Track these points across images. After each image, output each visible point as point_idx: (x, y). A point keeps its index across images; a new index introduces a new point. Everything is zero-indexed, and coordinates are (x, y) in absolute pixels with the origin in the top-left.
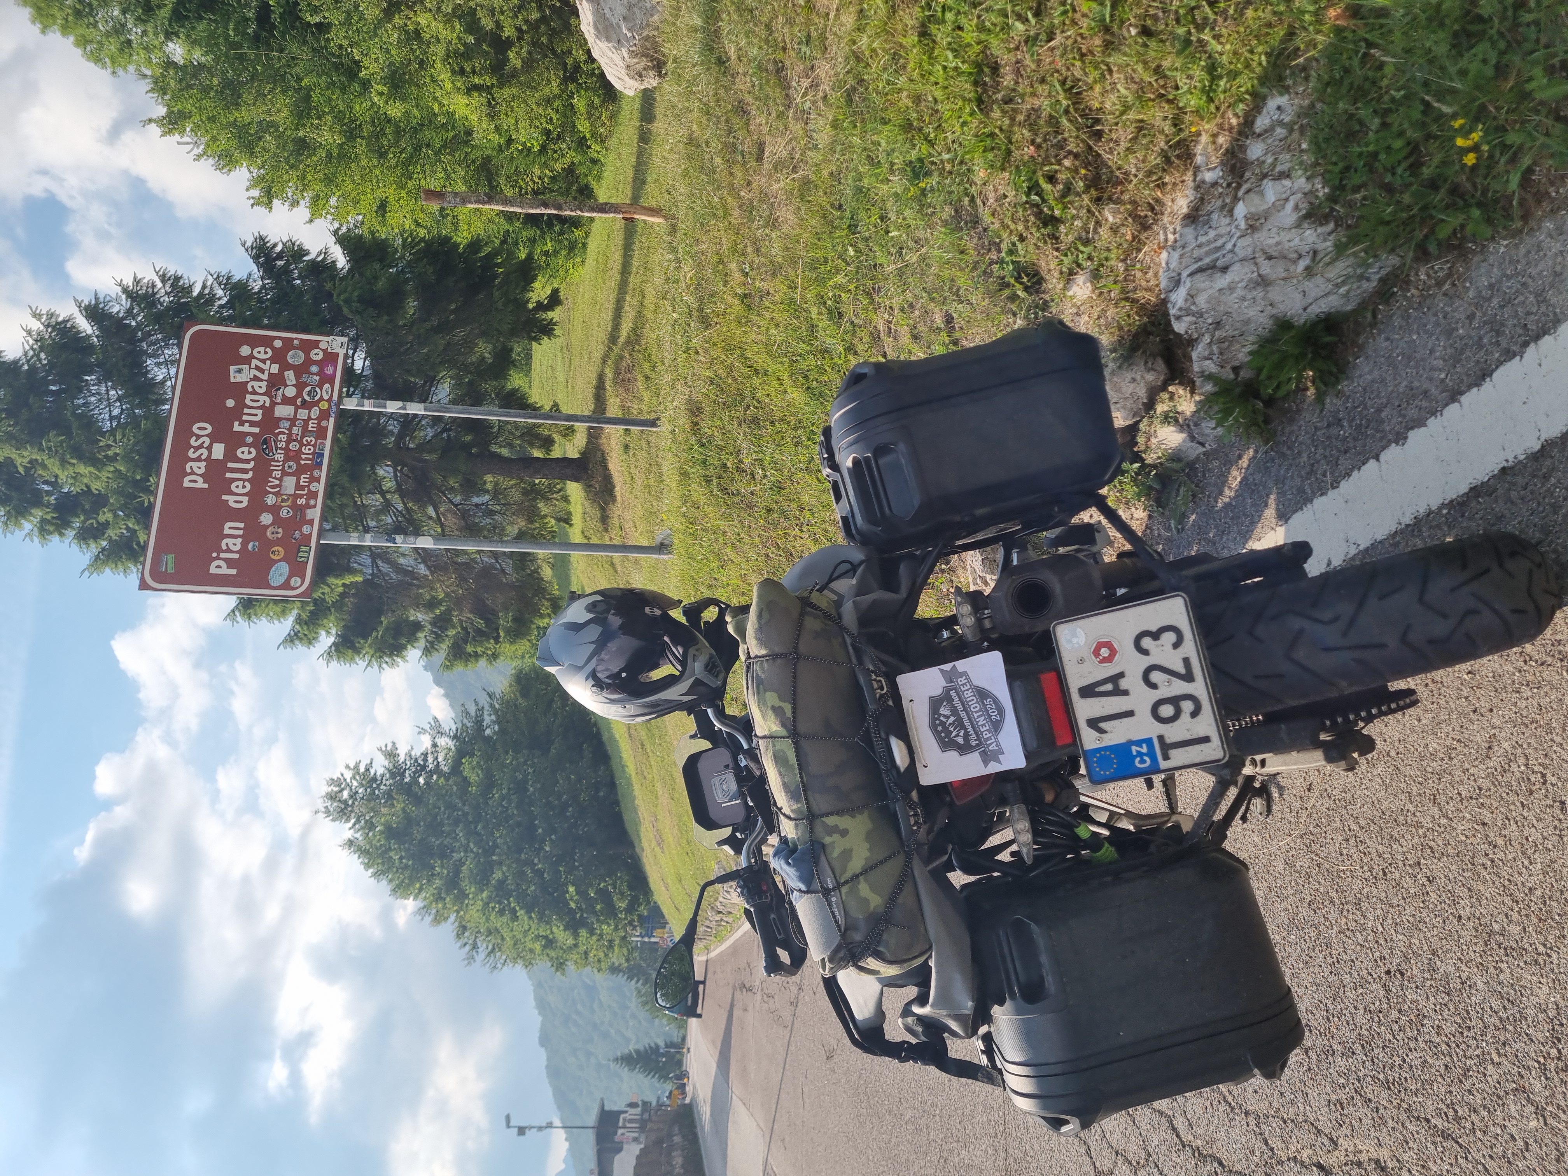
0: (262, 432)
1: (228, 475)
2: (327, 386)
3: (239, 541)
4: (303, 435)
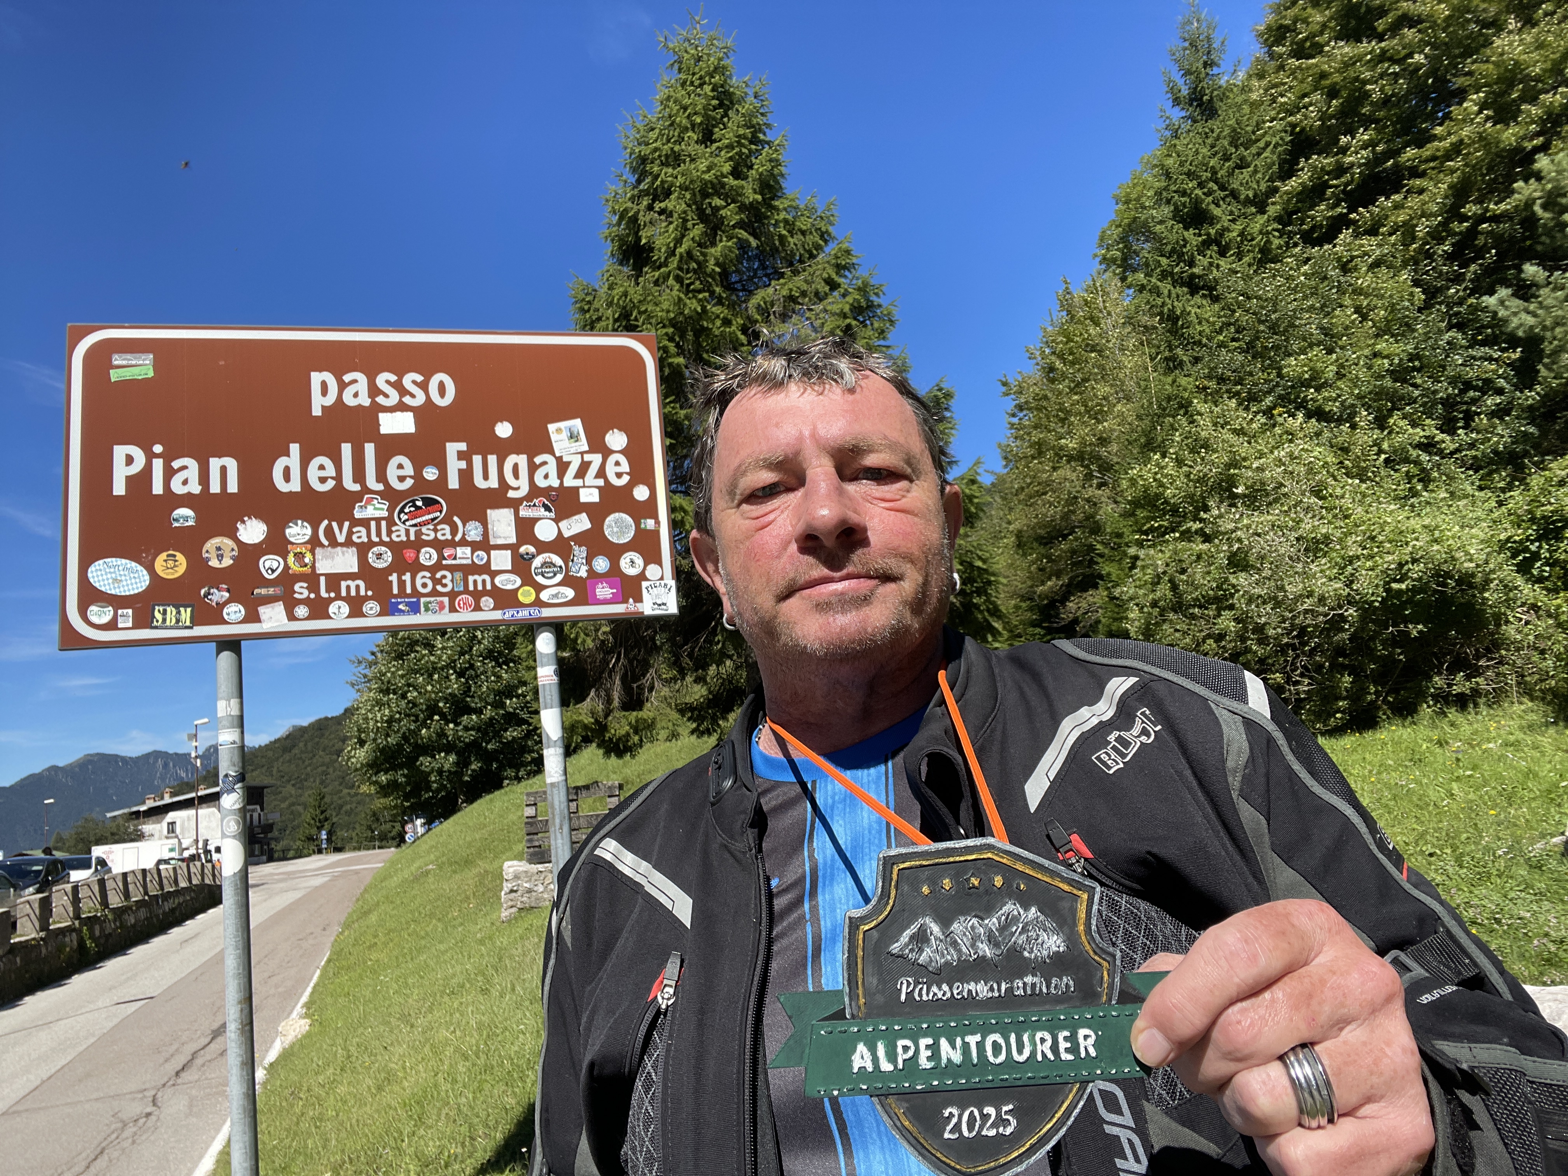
0: (449, 495)
1: (346, 449)
2: (570, 593)
3: (195, 488)
4: (452, 569)
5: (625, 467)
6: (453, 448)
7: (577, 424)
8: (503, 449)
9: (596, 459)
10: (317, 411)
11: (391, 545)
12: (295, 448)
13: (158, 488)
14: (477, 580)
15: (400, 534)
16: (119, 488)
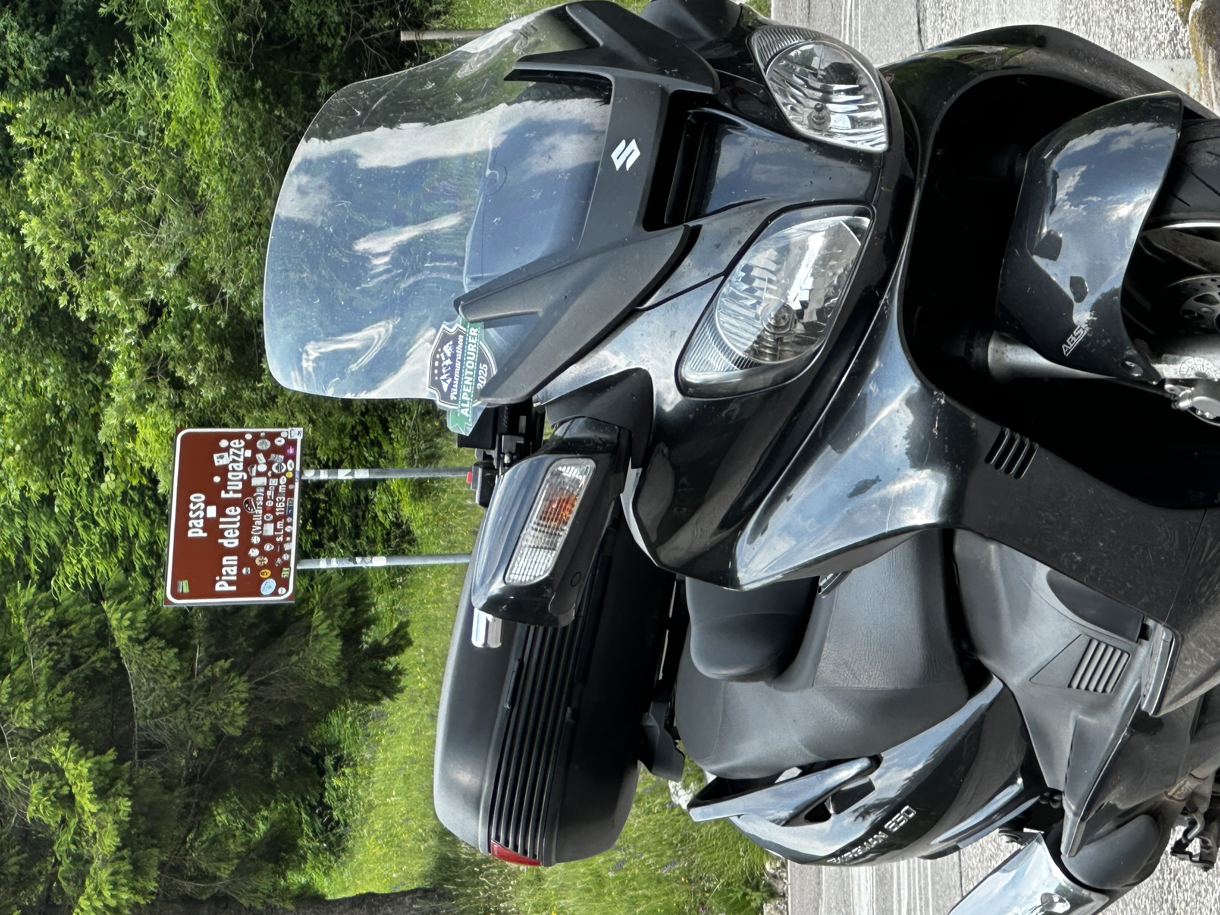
0: (244, 497)
2: (290, 461)
3: (235, 568)
4: (275, 496)
5: (237, 441)
6: (223, 495)
7: (215, 456)
8: (225, 480)
9: (231, 451)
10: (205, 535)
11: (264, 514)
12: (220, 541)
13: (235, 578)
14: (282, 489)
15: (261, 512)
16: (234, 588)
